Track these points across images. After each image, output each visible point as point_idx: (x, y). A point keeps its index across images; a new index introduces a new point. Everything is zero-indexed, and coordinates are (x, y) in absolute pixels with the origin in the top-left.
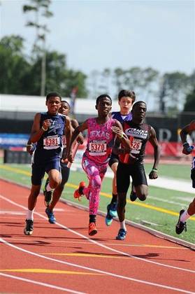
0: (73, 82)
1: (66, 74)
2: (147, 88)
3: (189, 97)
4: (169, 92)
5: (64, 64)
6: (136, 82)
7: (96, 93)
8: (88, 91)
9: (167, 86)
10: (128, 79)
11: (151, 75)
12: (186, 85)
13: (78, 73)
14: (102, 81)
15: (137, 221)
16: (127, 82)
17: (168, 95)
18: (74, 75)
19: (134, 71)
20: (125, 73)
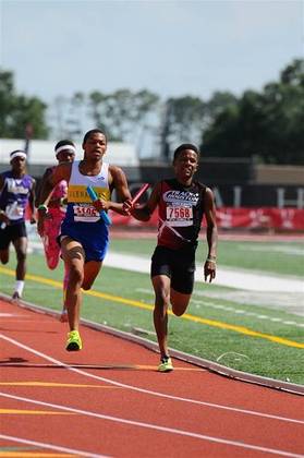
0: (26, 115)
1: (14, 101)
2: (142, 122)
3: (206, 135)
4: (176, 127)
5: (10, 87)
6: (124, 113)
7: (61, 130)
8: (50, 129)
9: (173, 119)
10: (111, 108)
11: (147, 101)
12: (202, 115)
13: (33, 101)
14: (71, 112)
15: (126, 329)
16: (110, 112)
17: (173, 133)
18: (26, 103)
19: (120, 95)
20: (106, 98)
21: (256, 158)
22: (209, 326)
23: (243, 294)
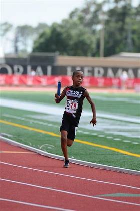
11: (7, 27)
21: (57, 53)
22: (36, 132)
23: (52, 116)
